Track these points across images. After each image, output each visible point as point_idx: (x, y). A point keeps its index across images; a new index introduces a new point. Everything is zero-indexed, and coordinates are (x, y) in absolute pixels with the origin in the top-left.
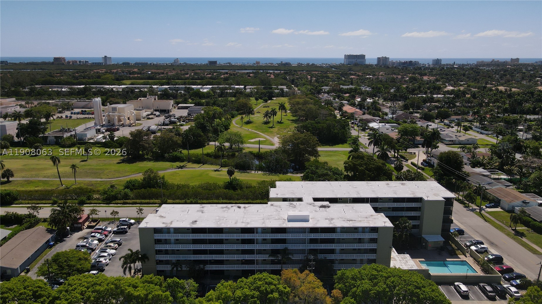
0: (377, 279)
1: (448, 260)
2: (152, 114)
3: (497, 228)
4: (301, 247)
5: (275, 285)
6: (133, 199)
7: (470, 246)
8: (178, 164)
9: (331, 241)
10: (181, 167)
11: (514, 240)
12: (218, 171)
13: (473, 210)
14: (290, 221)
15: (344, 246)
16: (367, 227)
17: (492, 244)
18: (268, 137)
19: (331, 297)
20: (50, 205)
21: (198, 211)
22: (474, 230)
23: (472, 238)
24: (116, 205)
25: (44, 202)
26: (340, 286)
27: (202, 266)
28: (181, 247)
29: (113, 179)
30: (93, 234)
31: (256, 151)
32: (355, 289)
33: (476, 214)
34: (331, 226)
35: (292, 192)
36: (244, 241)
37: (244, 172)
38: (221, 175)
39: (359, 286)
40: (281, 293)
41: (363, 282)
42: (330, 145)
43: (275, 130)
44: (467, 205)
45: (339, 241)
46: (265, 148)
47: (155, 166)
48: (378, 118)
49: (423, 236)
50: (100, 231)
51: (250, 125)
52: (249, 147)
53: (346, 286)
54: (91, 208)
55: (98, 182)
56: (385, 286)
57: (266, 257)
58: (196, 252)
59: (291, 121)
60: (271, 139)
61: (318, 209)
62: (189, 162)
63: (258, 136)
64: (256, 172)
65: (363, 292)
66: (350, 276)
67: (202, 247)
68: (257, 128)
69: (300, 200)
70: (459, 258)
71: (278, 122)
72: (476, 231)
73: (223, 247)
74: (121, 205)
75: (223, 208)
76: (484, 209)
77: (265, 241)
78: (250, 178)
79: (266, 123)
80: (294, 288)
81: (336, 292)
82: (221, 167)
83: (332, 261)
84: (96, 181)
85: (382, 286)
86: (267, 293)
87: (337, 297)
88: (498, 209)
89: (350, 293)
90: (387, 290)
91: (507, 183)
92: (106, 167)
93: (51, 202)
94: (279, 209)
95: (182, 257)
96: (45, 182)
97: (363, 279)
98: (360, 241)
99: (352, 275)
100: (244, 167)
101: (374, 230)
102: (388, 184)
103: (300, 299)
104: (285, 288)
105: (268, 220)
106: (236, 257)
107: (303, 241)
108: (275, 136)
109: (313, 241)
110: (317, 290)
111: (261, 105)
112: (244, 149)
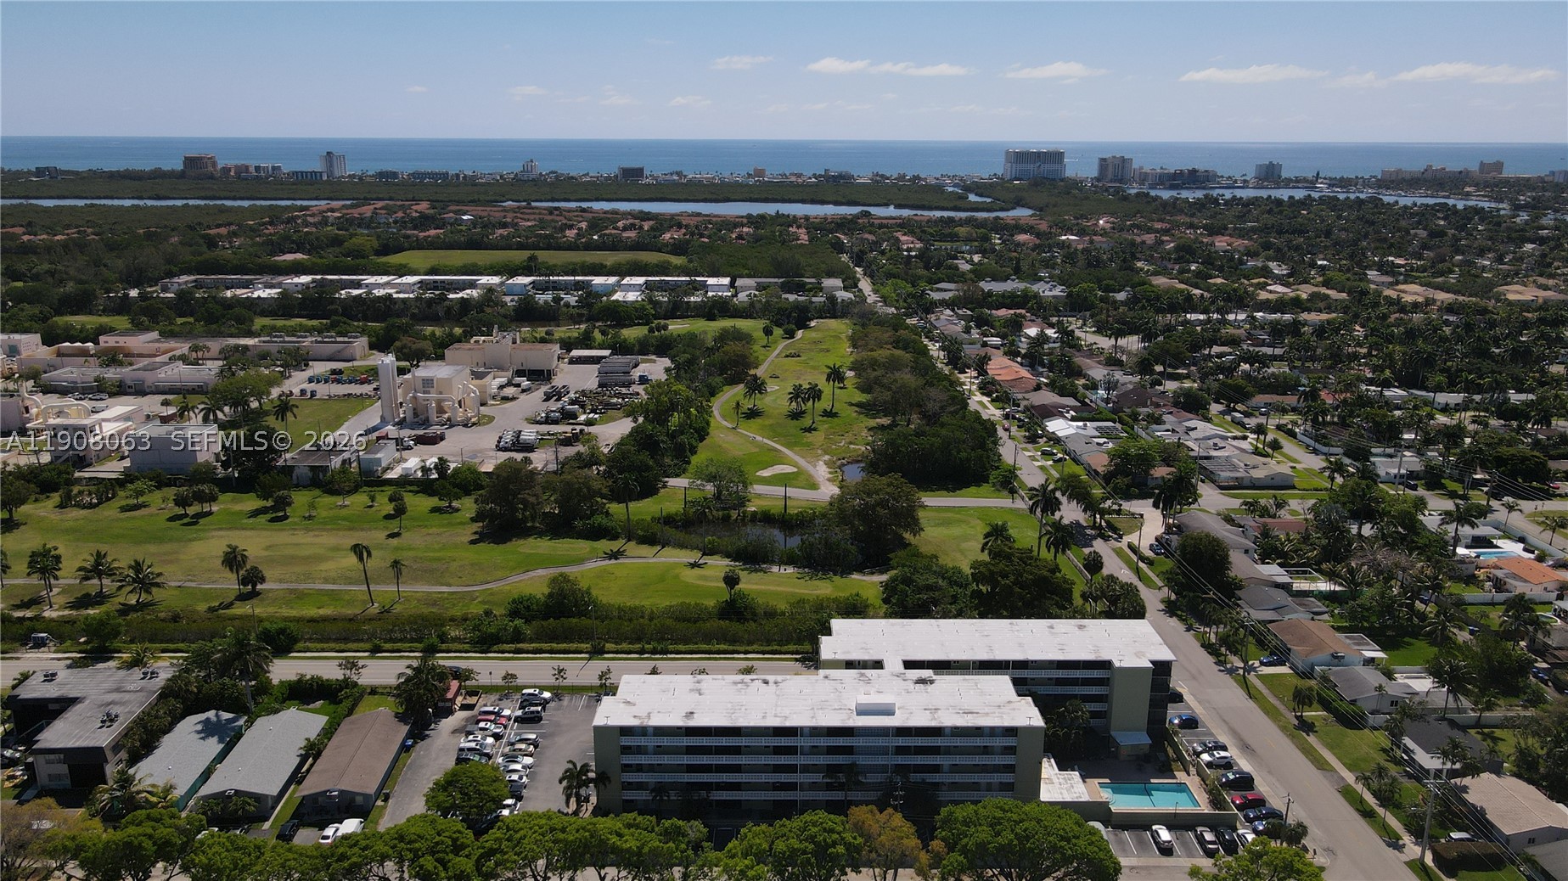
0: (1001, 824)
1: (1152, 781)
2: (509, 384)
3: (1267, 713)
4: (880, 760)
5: (839, 833)
6: (531, 641)
7: (1201, 753)
8: (605, 545)
9: (935, 751)
10: (615, 555)
11: (1292, 740)
12: (699, 566)
13: (1232, 672)
14: (860, 713)
15: (958, 760)
16: (998, 727)
17: (1246, 748)
18: (802, 462)
19: (928, 851)
20: (366, 654)
21: (691, 690)
22: (1221, 717)
23: (1212, 735)
24: (500, 655)
25: (350, 645)
26: (944, 833)
27: (704, 794)
28: (666, 760)
29: (475, 588)
30: (482, 725)
31: (776, 507)
32: (966, 840)
33: (1236, 681)
34: (933, 724)
35: (864, 646)
36: (778, 751)
37: (756, 571)
38: (705, 578)
39: (971, 835)
40: (848, 846)
41: (980, 829)
42: (948, 490)
43: (817, 437)
44: (1222, 658)
45: (948, 751)
46: (800, 497)
47: (559, 553)
48: (1071, 401)
49: (1112, 733)
50: (493, 717)
51: (758, 421)
52: (760, 495)
53: (953, 834)
55: (446, 595)
56: (1012, 836)
57: (818, 778)
58: (692, 769)
59: (857, 409)
60: (810, 468)
61: (911, 686)
62: (629, 540)
63: (779, 459)
64: (782, 568)
65: (977, 845)
66: (960, 819)
67: (705, 760)
68: (774, 432)
69: (878, 665)
70: (1175, 777)
71: (825, 411)
72: (1224, 721)
73: (742, 760)
74: (511, 655)
75: (735, 683)
76: (1254, 669)
77: (815, 750)
78: (771, 588)
79: (796, 415)
80: (868, 838)
81: (937, 845)
82: (703, 555)
83: (936, 785)
84: (439, 592)
85: (1007, 837)
86: (828, 846)
87: (939, 852)
88: (1284, 670)
89: (959, 847)
90: (1015, 842)
91: (1318, 607)
92: (449, 554)
93: (368, 646)
94: (840, 687)
95: (668, 778)
96: (333, 596)
97: (980, 825)
98: (986, 750)
99: (964, 817)
100: (755, 558)
101: (1011, 731)
102: (1052, 627)
103: (879, 855)
104: (855, 838)
105: (821, 711)
106: (764, 778)
107: (883, 751)
108: (818, 457)
109: (901, 750)
110: (905, 841)
111: (780, 347)
112: (749, 501)
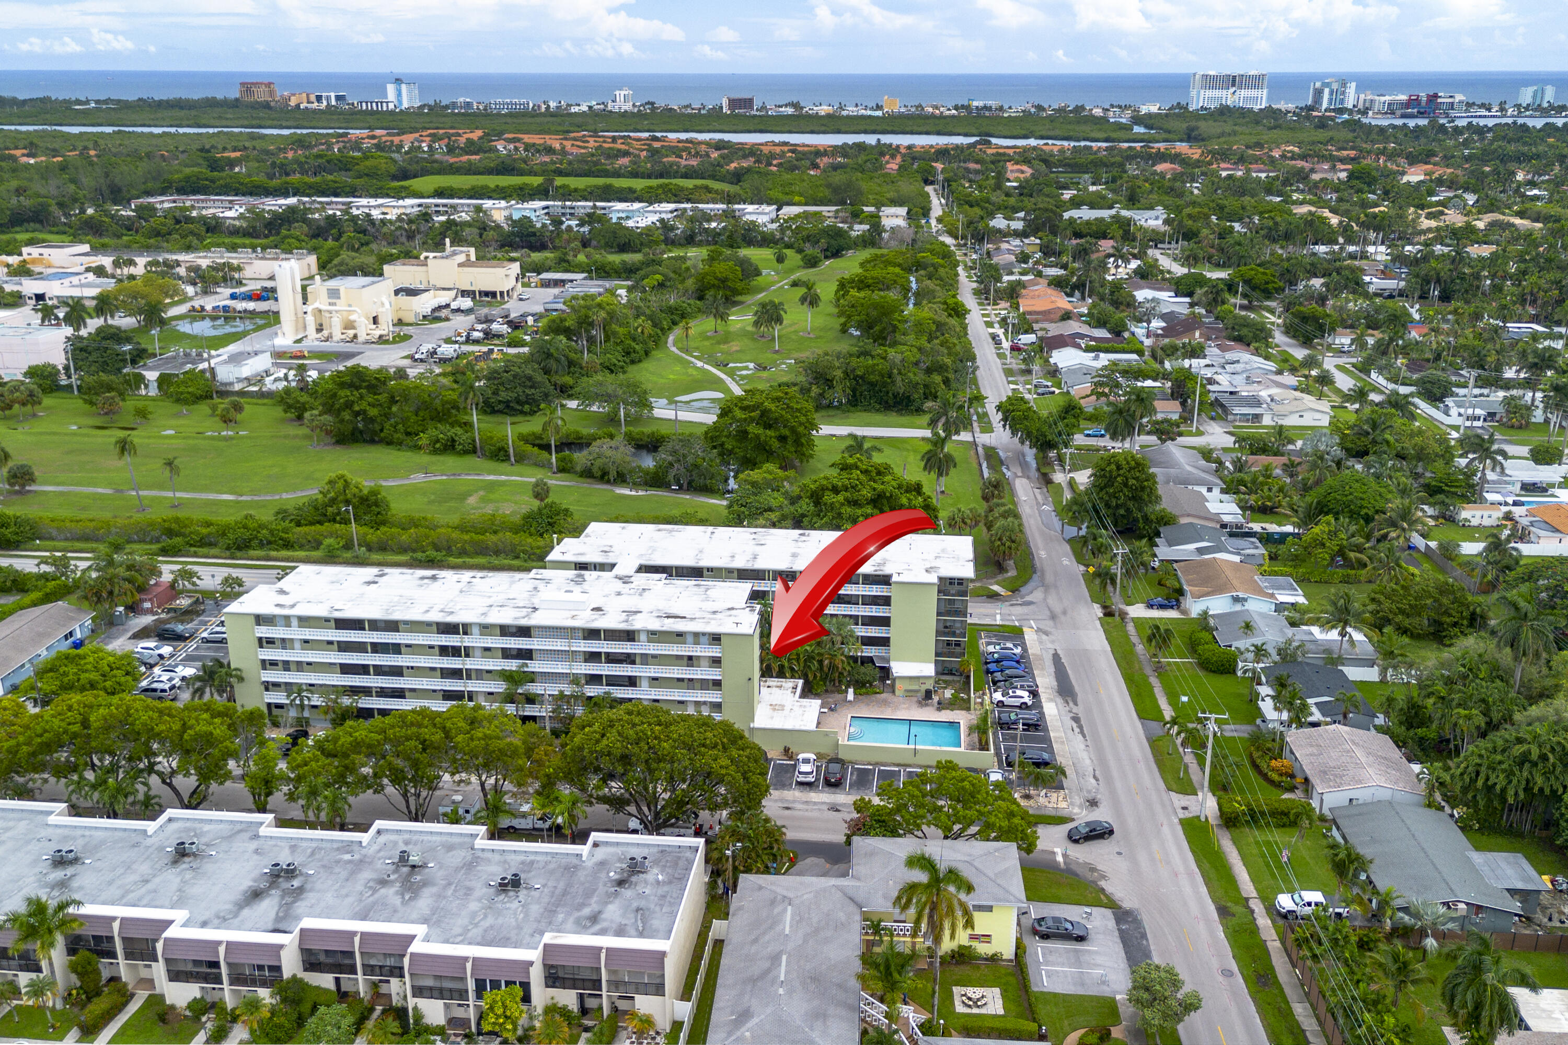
2: (448, 305)
4: (561, 668)
9: (630, 659)
11: (1129, 685)
15: (657, 671)
16: (703, 634)
24: (236, 562)
28: (312, 656)
34: (628, 626)
35: (608, 549)
45: (646, 659)
49: (890, 663)
54: (179, 567)
57: (490, 686)
62: (477, 457)
73: (398, 660)
75: (423, 578)
82: (552, 474)
88: (1173, 614)
95: (314, 678)
101: (718, 639)
111: (793, 277)
